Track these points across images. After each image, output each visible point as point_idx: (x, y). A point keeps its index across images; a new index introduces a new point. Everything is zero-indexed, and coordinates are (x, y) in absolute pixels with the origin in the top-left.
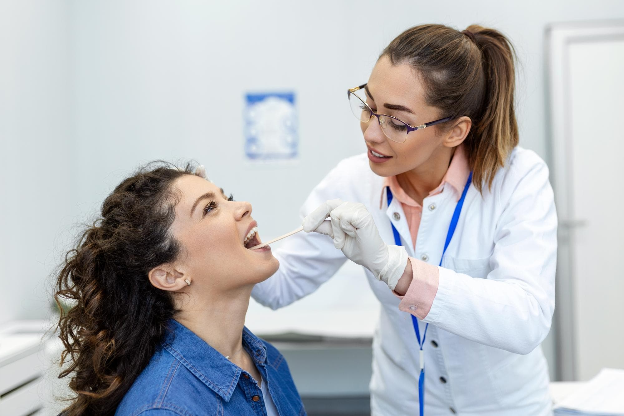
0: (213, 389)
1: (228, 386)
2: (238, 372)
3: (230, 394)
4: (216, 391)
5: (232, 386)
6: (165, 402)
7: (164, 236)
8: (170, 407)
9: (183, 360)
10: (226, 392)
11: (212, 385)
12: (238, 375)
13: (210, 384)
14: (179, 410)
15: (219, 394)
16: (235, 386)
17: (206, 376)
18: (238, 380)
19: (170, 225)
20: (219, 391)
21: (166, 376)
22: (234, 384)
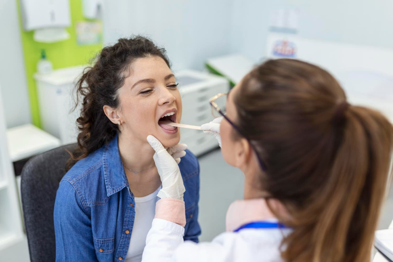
0: (106, 185)
1: (113, 189)
2: (124, 186)
3: (111, 194)
4: (107, 187)
5: (116, 191)
6: (76, 183)
7: (115, 92)
8: (76, 187)
9: (104, 161)
10: (110, 191)
11: (107, 183)
12: (122, 187)
13: (106, 182)
14: (78, 191)
15: (107, 190)
16: (117, 192)
17: (108, 176)
18: (121, 190)
19: (120, 87)
20: (108, 188)
21: (91, 167)
22: (118, 190)
